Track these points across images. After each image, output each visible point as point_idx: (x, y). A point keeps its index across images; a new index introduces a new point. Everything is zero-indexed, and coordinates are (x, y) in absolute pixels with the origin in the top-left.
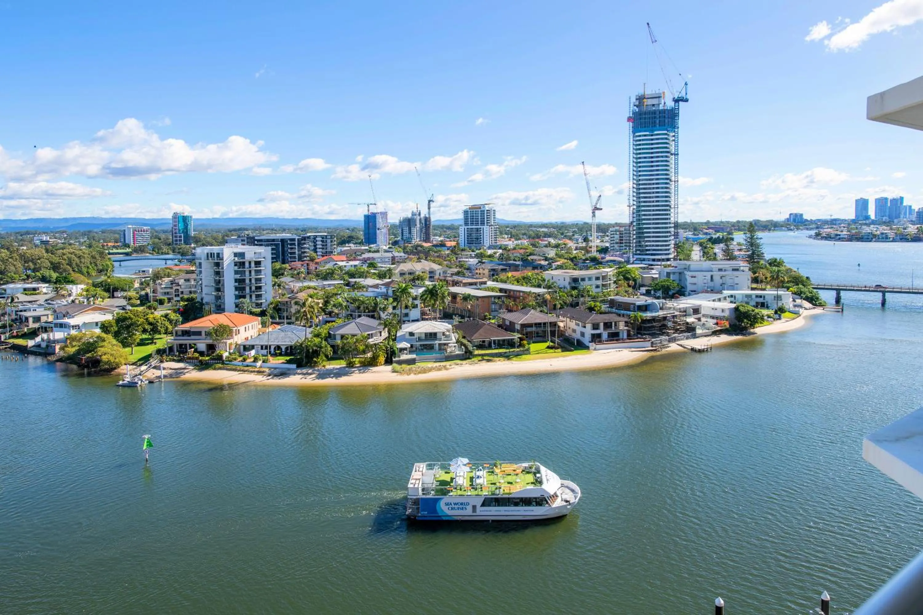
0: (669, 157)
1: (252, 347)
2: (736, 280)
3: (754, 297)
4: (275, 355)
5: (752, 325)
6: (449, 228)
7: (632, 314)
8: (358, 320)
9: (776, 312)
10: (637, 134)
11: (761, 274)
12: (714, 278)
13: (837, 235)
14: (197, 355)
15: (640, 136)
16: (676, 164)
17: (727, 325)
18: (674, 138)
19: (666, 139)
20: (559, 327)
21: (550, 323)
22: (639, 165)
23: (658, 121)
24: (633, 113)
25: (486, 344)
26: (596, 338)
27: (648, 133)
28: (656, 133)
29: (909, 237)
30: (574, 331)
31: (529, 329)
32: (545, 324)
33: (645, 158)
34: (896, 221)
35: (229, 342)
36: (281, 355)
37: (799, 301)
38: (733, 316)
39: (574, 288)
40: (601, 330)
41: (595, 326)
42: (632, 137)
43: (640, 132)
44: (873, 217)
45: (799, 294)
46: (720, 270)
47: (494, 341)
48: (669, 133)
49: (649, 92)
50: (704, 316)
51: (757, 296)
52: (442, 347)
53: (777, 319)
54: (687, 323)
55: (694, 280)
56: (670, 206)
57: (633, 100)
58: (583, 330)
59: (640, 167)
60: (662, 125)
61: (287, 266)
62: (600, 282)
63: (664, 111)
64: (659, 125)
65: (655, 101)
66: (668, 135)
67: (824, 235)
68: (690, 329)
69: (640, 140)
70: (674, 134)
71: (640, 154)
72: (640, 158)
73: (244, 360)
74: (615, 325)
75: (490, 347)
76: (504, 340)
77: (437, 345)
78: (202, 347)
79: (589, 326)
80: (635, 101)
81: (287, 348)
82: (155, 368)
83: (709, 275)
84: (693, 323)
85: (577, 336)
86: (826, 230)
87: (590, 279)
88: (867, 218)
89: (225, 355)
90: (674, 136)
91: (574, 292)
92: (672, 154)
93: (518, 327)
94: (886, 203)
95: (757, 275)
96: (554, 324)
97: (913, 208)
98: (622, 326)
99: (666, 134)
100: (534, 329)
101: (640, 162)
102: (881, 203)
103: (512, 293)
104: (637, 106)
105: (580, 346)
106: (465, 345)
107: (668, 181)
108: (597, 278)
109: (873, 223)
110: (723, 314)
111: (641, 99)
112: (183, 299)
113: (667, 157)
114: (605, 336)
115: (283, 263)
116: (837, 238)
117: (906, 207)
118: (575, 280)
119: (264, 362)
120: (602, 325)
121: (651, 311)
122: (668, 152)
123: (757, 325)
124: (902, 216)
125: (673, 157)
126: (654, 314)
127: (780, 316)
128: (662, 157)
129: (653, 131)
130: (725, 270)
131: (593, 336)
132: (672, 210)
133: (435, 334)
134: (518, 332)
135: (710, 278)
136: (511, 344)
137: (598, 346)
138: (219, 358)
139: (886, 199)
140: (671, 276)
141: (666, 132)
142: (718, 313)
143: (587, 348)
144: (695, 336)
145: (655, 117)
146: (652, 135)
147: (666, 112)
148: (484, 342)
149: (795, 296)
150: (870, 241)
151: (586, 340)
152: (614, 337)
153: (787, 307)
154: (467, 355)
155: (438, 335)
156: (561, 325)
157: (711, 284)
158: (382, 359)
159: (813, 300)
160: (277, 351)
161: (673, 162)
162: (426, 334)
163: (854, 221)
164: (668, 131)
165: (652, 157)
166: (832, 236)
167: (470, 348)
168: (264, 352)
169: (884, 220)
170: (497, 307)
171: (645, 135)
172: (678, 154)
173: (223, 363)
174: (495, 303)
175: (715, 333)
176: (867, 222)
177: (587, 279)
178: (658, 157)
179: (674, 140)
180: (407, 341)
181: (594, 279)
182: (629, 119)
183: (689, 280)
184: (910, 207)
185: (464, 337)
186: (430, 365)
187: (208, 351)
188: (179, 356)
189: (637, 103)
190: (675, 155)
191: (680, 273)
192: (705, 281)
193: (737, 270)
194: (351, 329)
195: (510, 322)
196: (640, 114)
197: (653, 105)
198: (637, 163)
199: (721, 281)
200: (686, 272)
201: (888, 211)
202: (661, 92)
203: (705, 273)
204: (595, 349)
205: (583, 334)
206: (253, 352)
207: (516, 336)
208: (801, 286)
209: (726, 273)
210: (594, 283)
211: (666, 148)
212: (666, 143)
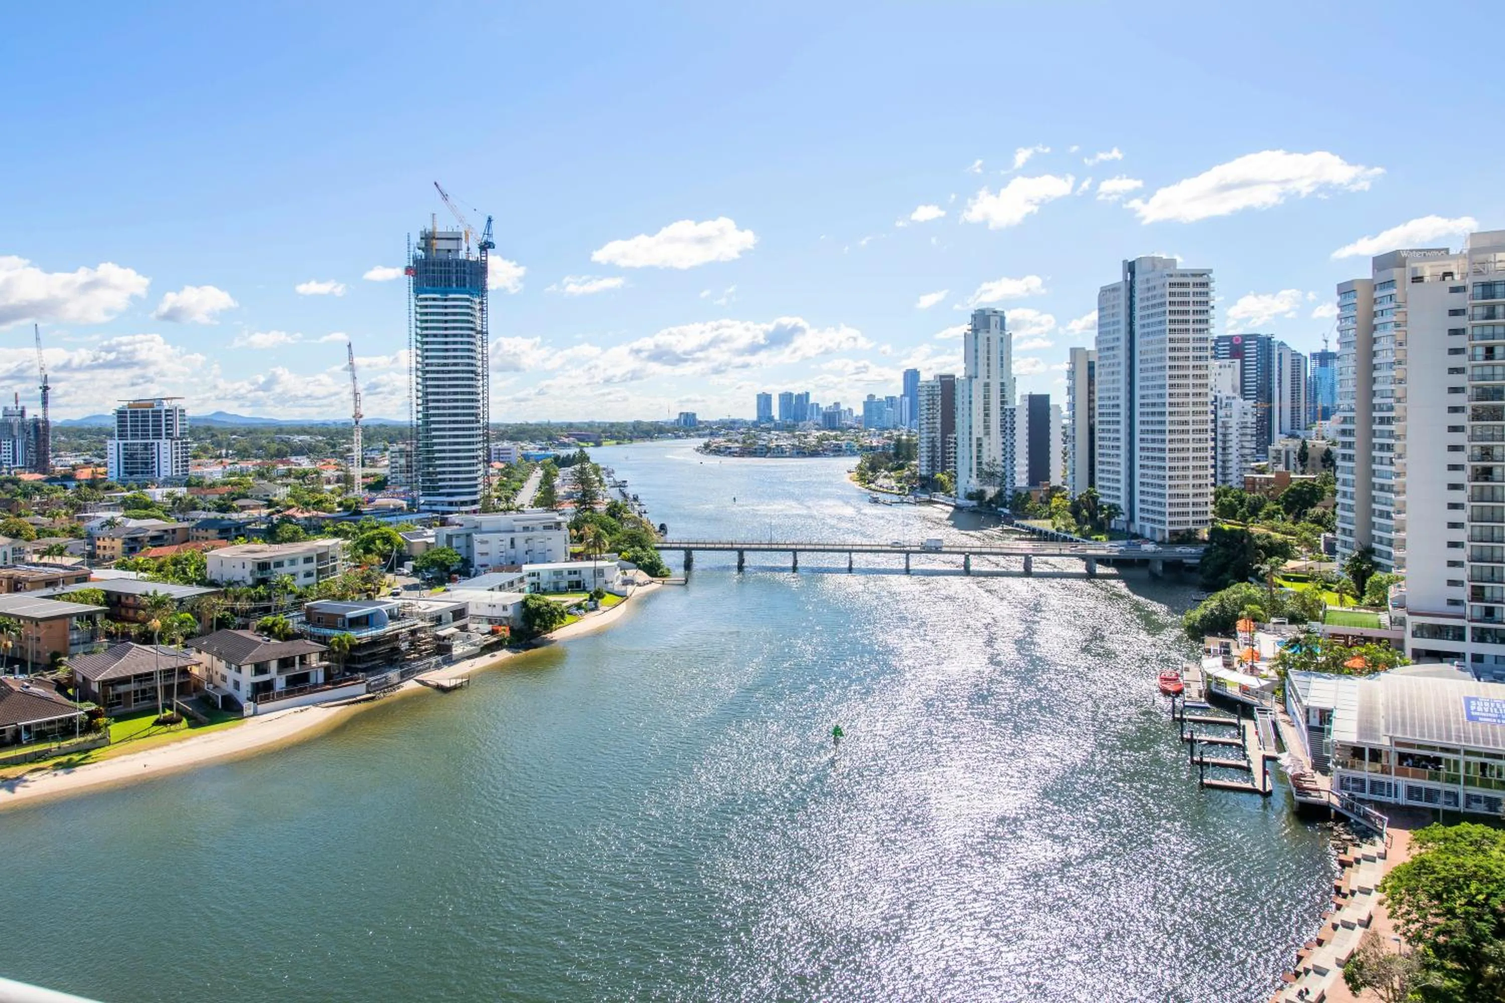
0: (475, 338)
2: (549, 544)
3: (565, 573)
5: (548, 628)
9: (591, 599)
10: (421, 296)
12: (516, 542)
15: (426, 299)
16: (485, 348)
17: (506, 630)
18: (480, 307)
19: (468, 307)
22: (426, 347)
23: (457, 278)
24: (416, 261)
25: (8, 736)
27: (439, 295)
28: (451, 296)
31: (123, 688)
33: (435, 336)
37: (631, 573)
38: (518, 617)
39: (260, 583)
42: (413, 300)
43: (426, 292)
45: (634, 560)
46: (526, 529)
48: (472, 299)
49: (441, 229)
50: (472, 621)
51: (570, 573)
53: (592, 610)
55: (484, 548)
57: (416, 239)
60: (462, 286)
62: (312, 567)
63: (465, 263)
64: (458, 285)
65: (451, 245)
66: (471, 301)
68: (444, 648)
69: (426, 306)
70: (480, 300)
71: (425, 328)
72: (427, 336)
80: (419, 240)
83: (507, 537)
84: (450, 635)
87: (293, 561)
90: (480, 304)
92: (478, 332)
95: (582, 532)
99: (468, 300)
100: (133, 686)
104: (422, 250)
105: (228, 711)
107: (473, 376)
111: (428, 238)
113: (469, 336)
118: (264, 566)
122: (472, 329)
123: (555, 626)
125: (479, 336)
126: (376, 632)
127: (596, 604)
128: (462, 336)
129: (446, 293)
130: (533, 529)
135: (509, 543)
136: (68, 729)
140: (454, 540)
141: (467, 296)
142: (497, 612)
144: (449, 661)
145: (449, 271)
146: (446, 300)
147: (468, 265)
148: (3, 732)
149: (628, 566)
153: (610, 586)
157: (507, 554)
159: (653, 569)
164: (471, 294)
165: (446, 336)
170: (83, 635)
171: (434, 299)
172: (486, 333)
178: (455, 336)
179: (480, 312)
181: (302, 560)
182: (409, 270)
183: (477, 547)
189: (423, 245)
190: (481, 332)
191: (466, 536)
192: (502, 549)
193: (549, 527)
195: (84, 677)
196: (426, 264)
197: (449, 252)
198: (422, 343)
199: (526, 547)
200: (474, 535)
202: (461, 230)
203: (504, 535)
207: (82, 711)
208: (637, 548)
209: (534, 533)
210: (302, 568)
211: (468, 321)
212: (469, 314)
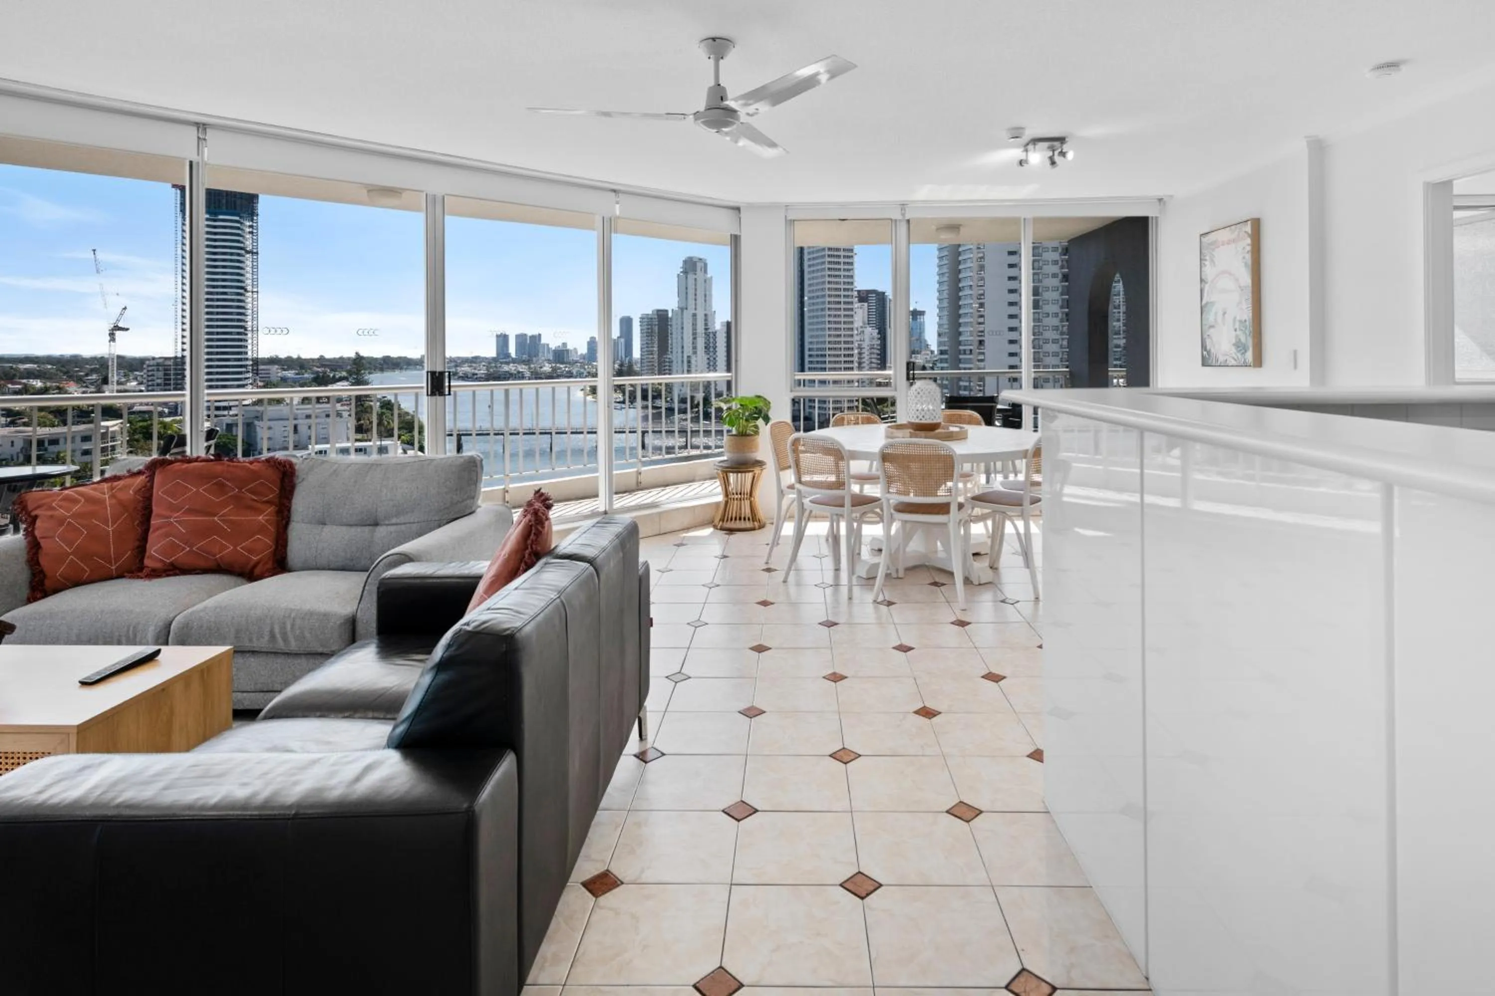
0: (244, 256)
13: (475, 374)
16: (255, 267)
18: (251, 230)
19: (238, 228)
23: (224, 201)
28: (221, 217)
44: (513, 355)
48: (242, 221)
56: (246, 329)
60: (231, 208)
64: (227, 208)
66: (241, 223)
70: (251, 223)
88: (508, 355)
90: (251, 226)
92: (248, 252)
94: (526, 339)
97: (550, 346)
99: (238, 222)
102: (521, 338)
107: (242, 291)
109: (514, 361)
113: (239, 255)
116: (475, 378)
117: (544, 345)
122: (242, 248)
124: (540, 355)
125: (250, 257)
128: (232, 254)
129: (216, 214)
132: (250, 335)
139: (525, 335)
141: (237, 218)
145: (219, 194)
146: (215, 220)
161: (249, 263)
163: (495, 360)
164: (241, 217)
166: (469, 376)
169: (524, 359)
172: (257, 253)
176: (507, 360)
178: (224, 253)
179: (251, 233)
184: (548, 345)
190: (253, 253)
201: (527, 348)
211: (238, 241)
212: (238, 235)
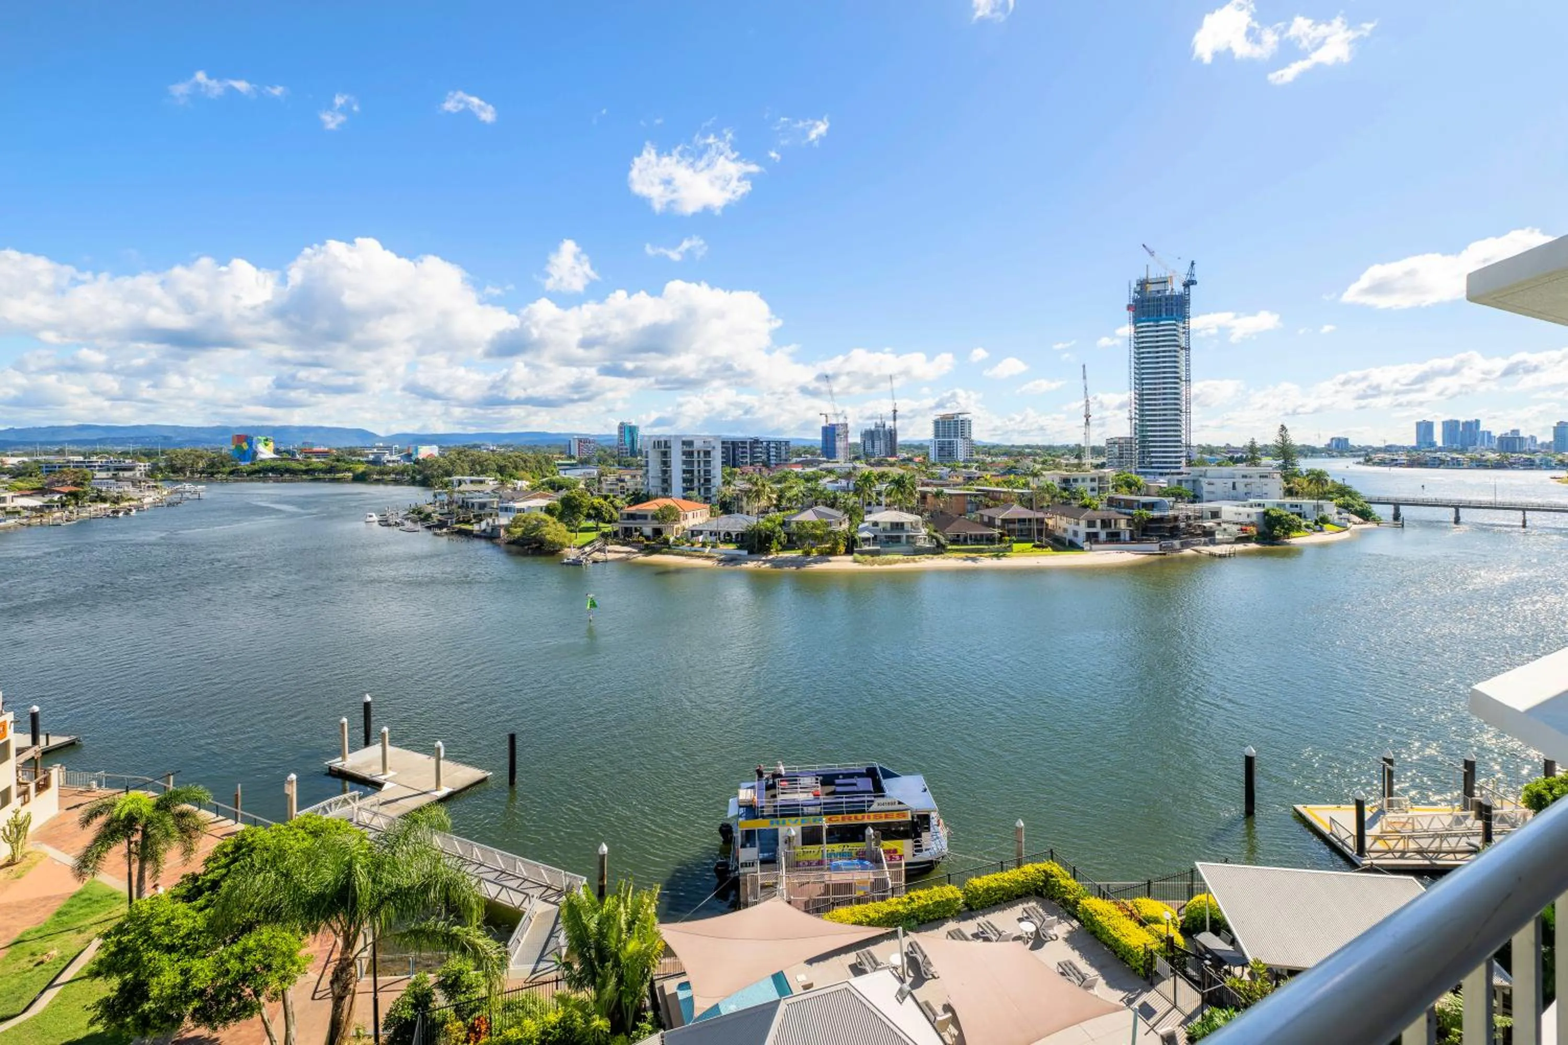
0: (1179, 352)
1: (701, 532)
2: (1265, 489)
3: (1287, 506)
4: (725, 542)
5: (1287, 534)
6: (917, 447)
7: (1135, 512)
8: (815, 508)
9: (1316, 523)
10: (1138, 325)
11: (1295, 483)
12: (1237, 485)
13: (1393, 460)
14: (643, 539)
15: (1142, 327)
16: (1188, 360)
17: (1253, 530)
18: (1184, 330)
19: (1175, 330)
20: (1047, 525)
21: (1037, 520)
23: (1164, 310)
24: (1135, 301)
25: (961, 538)
26: (1092, 538)
27: (1151, 323)
28: (1162, 323)
29: (1489, 464)
30: (1065, 530)
31: (1011, 526)
32: (1030, 520)
33: (1149, 352)
34: (1470, 448)
35: (676, 526)
36: (730, 542)
37: (1345, 515)
38: (1262, 522)
39: (1065, 489)
40: (1098, 528)
41: (1091, 524)
42: (1132, 328)
43: (1143, 321)
44: (1440, 443)
45: (1346, 507)
46: (1244, 477)
47: (971, 536)
48: (1178, 323)
49: (1152, 276)
50: (1225, 522)
51: (1292, 506)
52: (911, 540)
53: (1318, 531)
54: (1205, 527)
55: (1211, 488)
57: (1134, 285)
58: (1076, 528)
59: (1143, 363)
60: (1170, 315)
61: (737, 470)
62: (1095, 484)
63: (1171, 297)
64: (1167, 315)
65: (1160, 287)
66: (1178, 327)
67: (1376, 460)
68: (1209, 534)
69: (1142, 332)
70: (1184, 326)
71: (1143, 348)
72: (1143, 353)
73: (693, 545)
74: (1115, 524)
75: (965, 542)
76: (982, 536)
77: (904, 538)
78: (648, 531)
79: (1083, 523)
80: (1136, 286)
81: (737, 535)
82: (598, 550)
83: (1230, 482)
84: (1211, 527)
85: (1069, 536)
86: (1378, 457)
87: (1084, 480)
88: (1432, 443)
89: (672, 539)
90: (1184, 328)
91: (1065, 494)
92: (1182, 349)
93: (998, 522)
94: (1458, 426)
95: (1291, 485)
96: (1041, 521)
97: (1493, 434)
98: (1123, 524)
99: (1174, 325)
100: (1017, 526)
101: (1143, 358)
102: (1451, 425)
103: (991, 494)
104: (1138, 293)
105: (1072, 546)
106: (936, 538)
107: (1178, 380)
108: (1093, 480)
109: (1443, 449)
110: (1248, 520)
111: (1143, 284)
112: (627, 496)
113: (1175, 351)
114: (1103, 535)
115: (734, 466)
116: (1394, 463)
117: (1483, 432)
118: (1066, 480)
119: (713, 547)
120: (1099, 523)
121: (1160, 510)
122: (1177, 346)
123: (1292, 534)
124: (1478, 443)
125: (1183, 352)
126: (1162, 514)
127: (1321, 527)
128: (1170, 351)
129: (1158, 321)
130: (1251, 477)
131: (1088, 534)
133: (902, 524)
134: (999, 527)
135: (1231, 486)
136: (990, 540)
137: (1094, 547)
138: (666, 541)
139: (1458, 421)
140: (1184, 483)
141: (1174, 322)
142: (1243, 519)
143: (1082, 549)
144: (1214, 542)
145: (1161, 305)
146: (1157, 326)
147: (1174, 299)
148: (958, 536)
149: (1341, 510)
150: (1438, 467)
151: (1080, 540)
152: (1114, 538)
153: (1330, 518)
154: (939, 549)
155: (905, 526)
156: (1050, 522)
157: (1233, 493)
158: (842, 548)
159: (1365, 515)
160: (728, 538)
161: (1183, 357)
162: (892, 524)
163: (1416, 448)
164: (1177, 321)
165: (1157, 352)
166: (1387, 462)
167: (943, 541)
168: (713, 538)
169: (1454, 447)
170: (974, 507)
171: (1148, 326)
172: (1189, 349)
173: (669, 547)
174: (971, 502)
175: (1239, 540)
176: (1432, 449)
177: (1080, 480)
178: (1164, 352)
179: (1184, 333)
180: (870, 531)
181: (1088, 480)
182: (1129, 307)
183: (1206, 488)
184: (1489, 433)
185: (936, 531)
186: (896, 557)
187: (654, 536)
188: (624, 539)
189: (1138, 289)
190: (1186, 349)
191: (1194, 481)
192: (1226, 489)
193: (1266, 477)
194: (808, 516)
195: (989, 518)
196: (1143, 301)
197: (1158, 292)
198: (1138, 359)
199: (1245, 489)
200: (1201, 479)
201: (1459, 435)
202: (1168, 275)
203: (1225, 481)
204: (1091, 550)
205: (1076, 533)
206: (701, 538)
207: (996, 532)
208: (1347, 498)
209: (1252, 480)
210: (1089, 485)
211: (1175, 340)
212: (1175, 335)
